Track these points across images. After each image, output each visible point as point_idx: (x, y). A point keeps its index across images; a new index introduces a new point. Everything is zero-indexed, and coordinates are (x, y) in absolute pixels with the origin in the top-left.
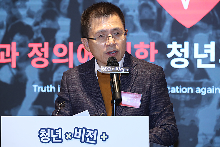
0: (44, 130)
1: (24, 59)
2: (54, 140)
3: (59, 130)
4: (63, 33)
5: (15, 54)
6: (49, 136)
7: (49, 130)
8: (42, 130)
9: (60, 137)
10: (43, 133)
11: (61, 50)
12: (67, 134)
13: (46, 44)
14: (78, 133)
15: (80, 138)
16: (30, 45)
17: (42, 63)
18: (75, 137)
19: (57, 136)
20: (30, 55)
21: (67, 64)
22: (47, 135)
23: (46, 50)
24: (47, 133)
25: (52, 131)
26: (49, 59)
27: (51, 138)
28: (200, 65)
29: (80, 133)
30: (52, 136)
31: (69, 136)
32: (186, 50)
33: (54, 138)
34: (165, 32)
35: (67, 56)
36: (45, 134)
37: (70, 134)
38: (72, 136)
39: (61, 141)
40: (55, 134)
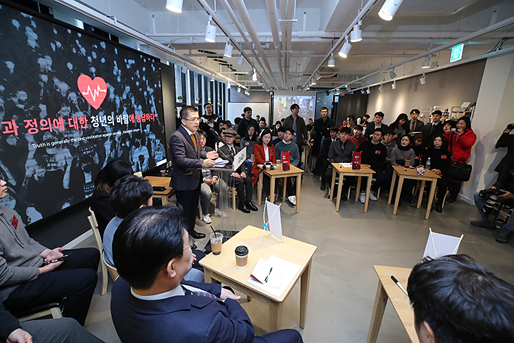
1: (23, 130)
4: (43, 113)
5: (16, 127)
11: (44, 123)
13: (35, 120)
16: (25, 121)
17: (35, 131)
20: (26, 127)
21: (49, 130)
23: (35, 123)
26: (38, 128)
28: (102, 125)
32: (97, 119)
34: (89, 113)
35: (48, 126)
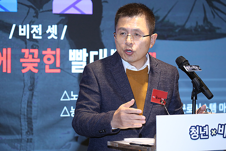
0: (194, 128)
2: (202, 137)
3: (206, 127)
6: (198, 133)
7: (198, 127)
8: (192, 128)
9: (207, 134)
10: (193, 130)
12: (212, 131)
14: (221, 129)
15: (223, 133)
18: (219, 133)
19: (204, 132)
22: (196, 132)
24: (196, 130)
25: (201, 128)
27: (200, 134)
29: (222, 129)
30: (200, 133)
31: (214, 132)
33: (202, 135)
36: (195, 131)
37: (215, 130)
38: (217, 132)
39: (207, 137)
40: (203, 131)
